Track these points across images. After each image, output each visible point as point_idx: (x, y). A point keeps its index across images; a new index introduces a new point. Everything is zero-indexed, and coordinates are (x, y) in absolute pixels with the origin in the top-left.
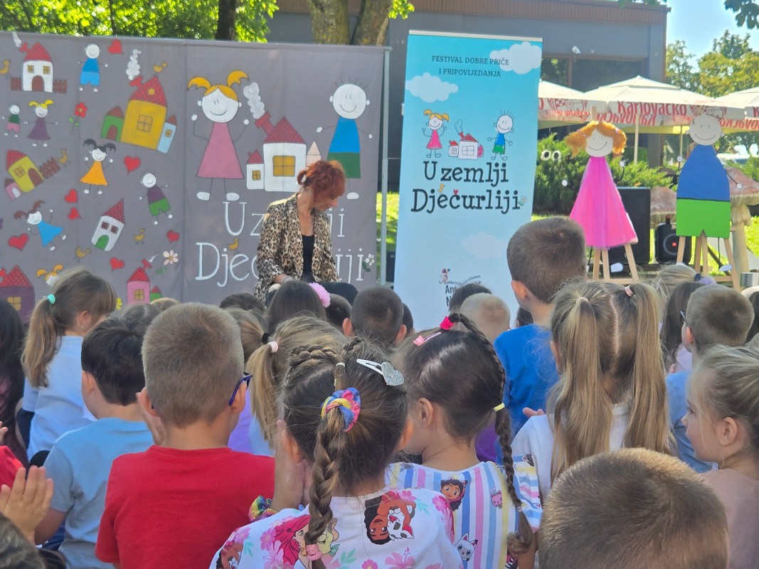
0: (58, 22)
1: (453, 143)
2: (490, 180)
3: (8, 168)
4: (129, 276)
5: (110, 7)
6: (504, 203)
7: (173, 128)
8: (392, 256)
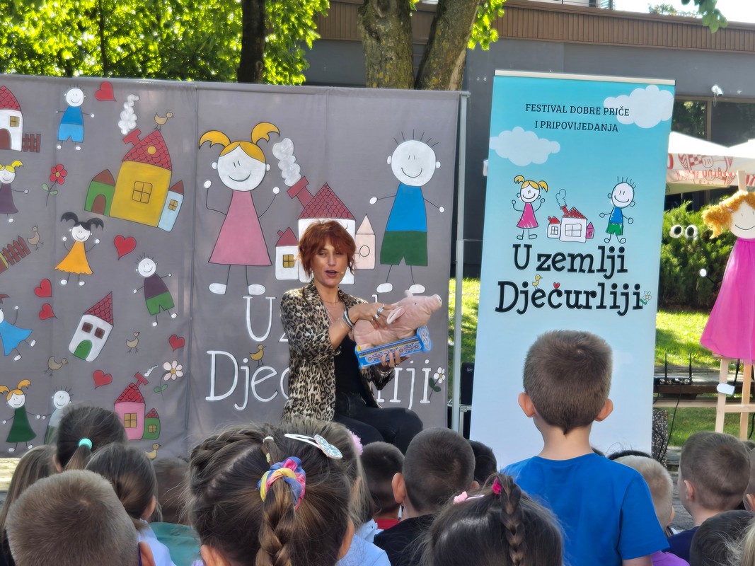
0: (32, 54)
1: (554, 220)
2: (602, 270)
4: (118, 395)
5: (100, 34)
6: (621, 301)
7: (178, 197)
8: (469, 370)
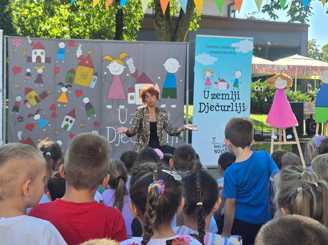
0: (48, 34)
1: (216, 83)
2: (232, 99)
3: (25, 96)
5: (70, 27)
6: (238, 109)
7: (96, 77)
